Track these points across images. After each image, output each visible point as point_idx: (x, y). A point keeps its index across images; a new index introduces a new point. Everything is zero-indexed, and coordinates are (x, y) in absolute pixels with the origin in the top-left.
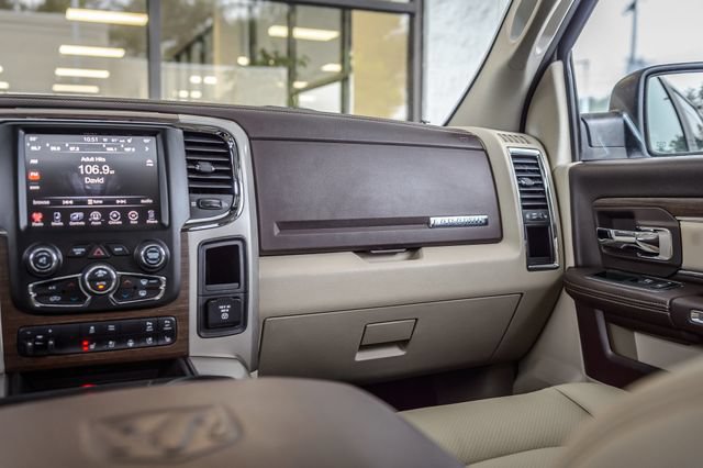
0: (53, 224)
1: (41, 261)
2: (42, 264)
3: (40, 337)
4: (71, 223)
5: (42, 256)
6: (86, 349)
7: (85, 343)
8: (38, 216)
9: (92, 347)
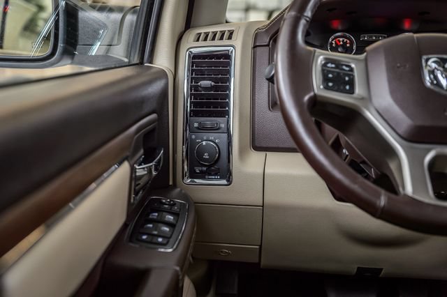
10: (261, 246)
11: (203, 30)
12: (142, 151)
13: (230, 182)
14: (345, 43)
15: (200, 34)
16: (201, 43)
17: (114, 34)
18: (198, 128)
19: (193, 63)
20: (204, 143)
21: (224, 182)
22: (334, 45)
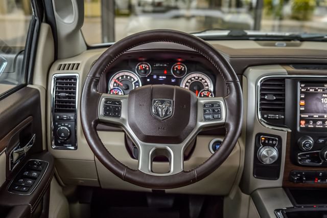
0: (309, 126)
1: (307, 145)
2: (307, 147)
3: (299, 175)
4: (317, 126)
5: (307, 144)
6: (316, 181)
7: (317, 179)
8: (303, 122)
9: (319, 181)
10: (98, 179)
11: (63, 63)
12: (18, 141)
13: (76, 148)
14: (146, 68)
15: (61, 65)
16: (61, 71)
17: (11, 66)
18: (59, 119)
19: (57, 83)
20: (62, 128)
21: (73, 148)
22: (140, 69)
